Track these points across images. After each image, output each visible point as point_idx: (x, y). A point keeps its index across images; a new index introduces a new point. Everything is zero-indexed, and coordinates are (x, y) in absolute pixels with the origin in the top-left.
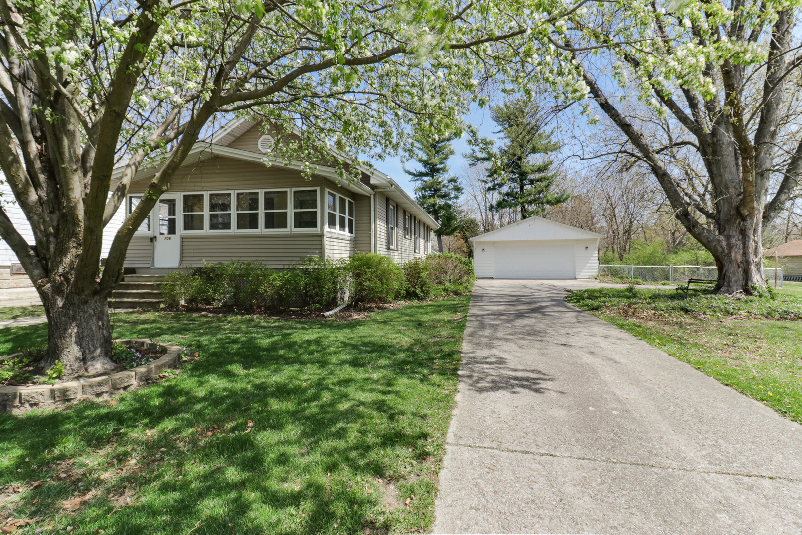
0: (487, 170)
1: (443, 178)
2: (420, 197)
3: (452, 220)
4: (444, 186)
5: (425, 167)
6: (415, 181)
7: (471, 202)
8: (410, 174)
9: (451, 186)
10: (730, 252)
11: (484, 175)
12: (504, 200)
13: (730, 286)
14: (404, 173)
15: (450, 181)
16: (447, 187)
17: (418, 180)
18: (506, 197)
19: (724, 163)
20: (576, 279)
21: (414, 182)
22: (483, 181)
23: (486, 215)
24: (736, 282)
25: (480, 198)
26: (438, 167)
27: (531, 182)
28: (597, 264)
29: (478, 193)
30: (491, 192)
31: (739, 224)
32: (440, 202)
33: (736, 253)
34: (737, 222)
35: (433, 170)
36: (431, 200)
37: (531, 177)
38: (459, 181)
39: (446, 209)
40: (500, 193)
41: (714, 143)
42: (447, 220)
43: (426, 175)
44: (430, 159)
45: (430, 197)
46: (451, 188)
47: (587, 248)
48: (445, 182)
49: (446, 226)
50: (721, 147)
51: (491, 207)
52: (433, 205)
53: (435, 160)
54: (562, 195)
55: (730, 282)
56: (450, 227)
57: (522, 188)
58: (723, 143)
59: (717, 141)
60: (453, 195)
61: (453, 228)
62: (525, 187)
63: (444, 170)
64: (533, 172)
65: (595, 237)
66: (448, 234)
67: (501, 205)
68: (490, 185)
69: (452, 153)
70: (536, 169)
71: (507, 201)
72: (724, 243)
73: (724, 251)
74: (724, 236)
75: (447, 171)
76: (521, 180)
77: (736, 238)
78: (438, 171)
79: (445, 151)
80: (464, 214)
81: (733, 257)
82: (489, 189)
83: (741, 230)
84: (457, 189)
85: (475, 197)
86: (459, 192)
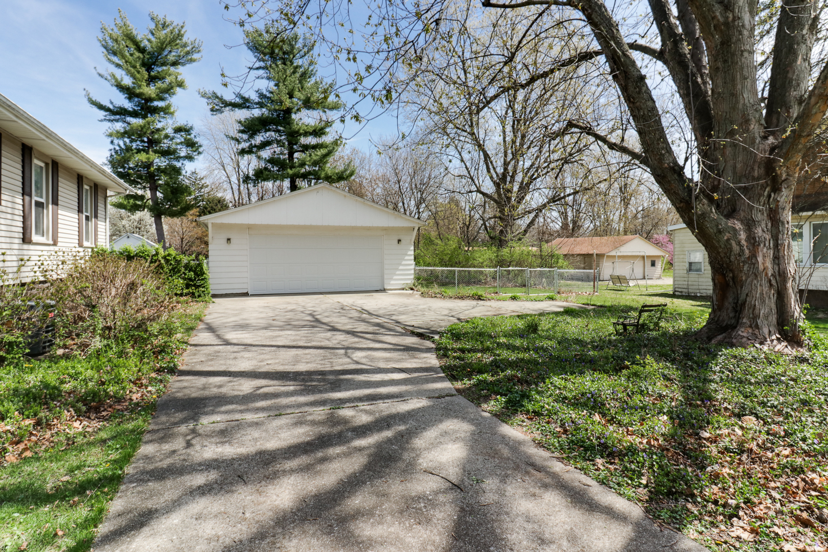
0: (240, 122)
1: (166, 124)
2: (121, 149)
3: (182, 193)
4: (167, 136)
5: (130, 99)
6: (109, 120)
7: (216, 172)
8: (101, 107)
9: (179, 138)
10: (754, 255)
11: (234, 129)
12: (266, 169)
13: (757, 327)
14: (89, 105)
15: (178, 130)
16: (172, 139)
17: (117, 121)
18: (270, 166)
19: (742, 68)
20: (384, 290)
21: (109, 124)
22: (233, 138)
23: (240, 193)
24: (766, 317)
25: (229, 169)
26: (156, 103)
27: (305, 148)
28: (413, 267)
29: (227, 161)
30: (246, 157)
31: (769, 196)
32: (160, 162)
33: (764, 256)
34: (766, 193)
35: (146, 108)
36: (143, 157)
37: (304, 140)
38: (193, 133)
39: (169, 174)
40: (259, 157)
41: (726, 24)
42: (172, 193)
43: (134, 114)
44: (140, 86)
45: (139, 151)
46: (178, 141)
47: (399, 241)
48: (170, 131)
49: (170, 200)
50: (740, 33)
51: (247, 179)
52: (148, 165)
53: (150, 90)
54: (346, 170)
55: (755, 317)
56: (178, 203)
57: (291, 155)
58: (743, 26)
59: (734, 20)
60: (183, 154)
61: (183, 205)
62: (296, 155)
63: (166, 111)
64: (306, 134)
65: (412, 225)
66: (173, 215)
67: (261, 175)
68: (245, 145)
69: (181, 85)
70: (311, 130)
71: (270, 171)
72: (743, 236)
73: (742, 251)
74: (742, 222)
75: (172, 114)
76: (291, 144)
77: (763, 225)
78: (155, 111)
79: (168, 80)
80: (207, 190)
81: (761, 267)
82: (243, 152)
83: (771, 209)
84: (191, 144)
85: (223, 166)
86: (194, 149)
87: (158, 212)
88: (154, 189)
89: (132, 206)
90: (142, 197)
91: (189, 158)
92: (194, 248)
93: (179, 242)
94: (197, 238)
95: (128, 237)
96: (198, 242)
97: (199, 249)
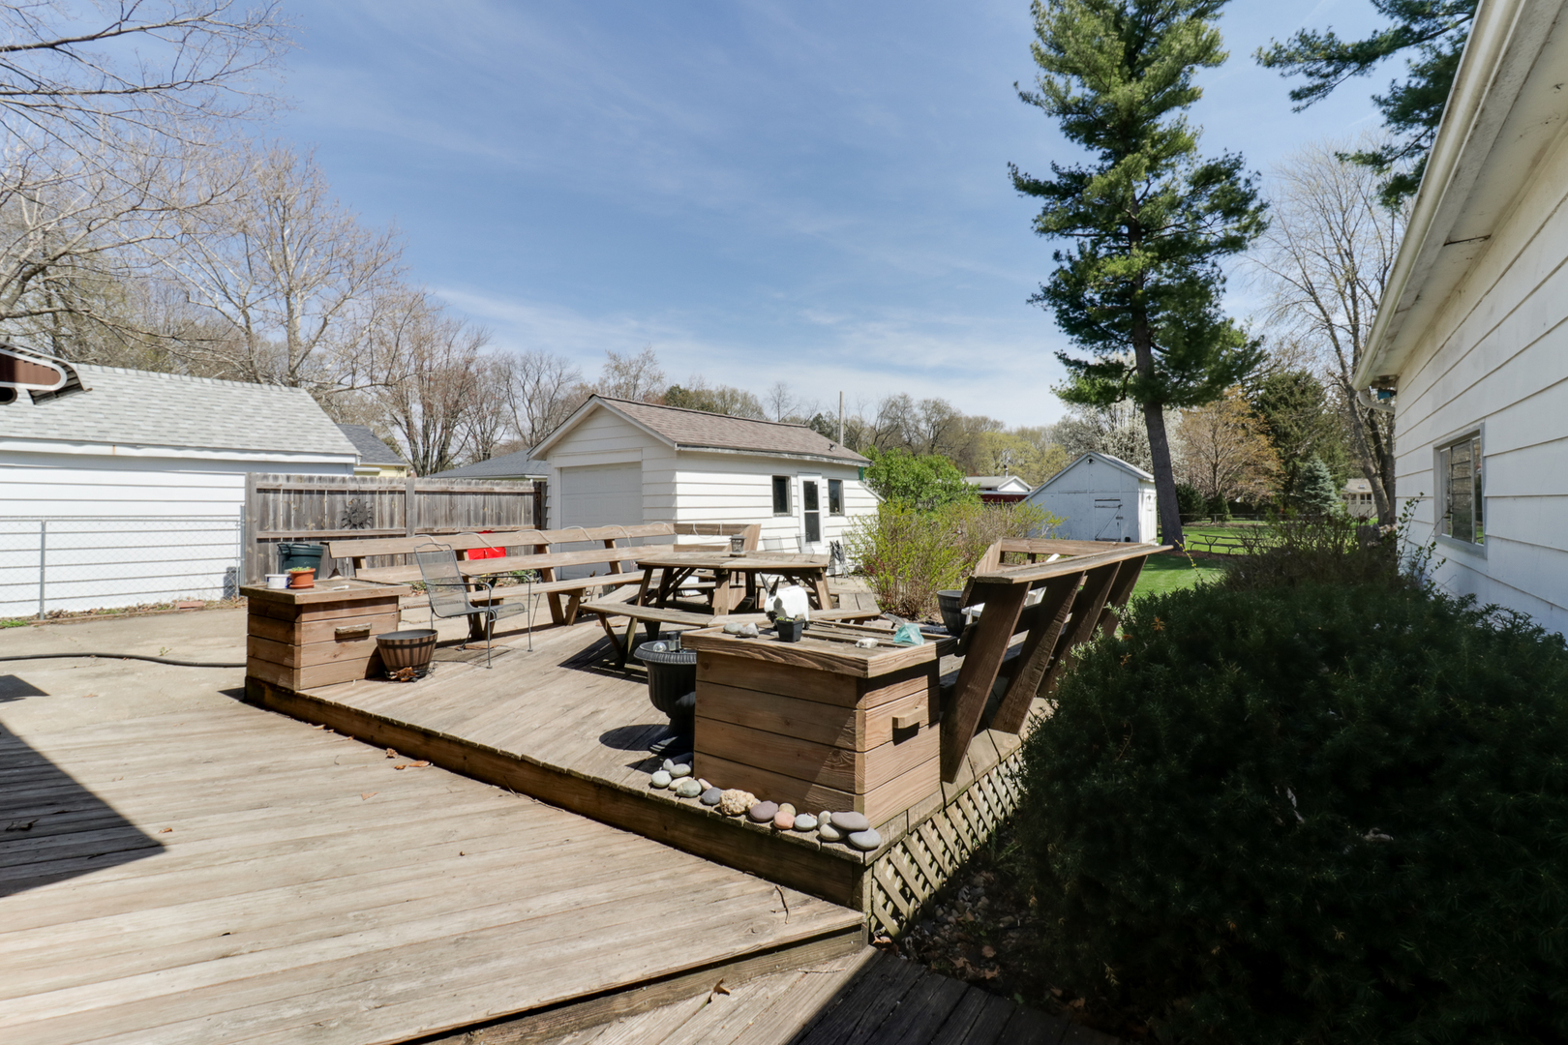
15: (1203, 179)
48: (1182, 189)
49: (1180, 365)
60: (1214, 238)
61: (1215, 371)
66: (1186, 399)
69: (1207, 54)
75: (1188, 147)
84: (1235, 205)
85: (1312, 293)
86: (1245, 221)
87: (1153, 397)
88: (1143, 343)
89: (1099, 394)
90: (1117, 369)
91: (1233, 244)
92: (1241, 484)
93: (1208, 474)
94: (1246, 464)
95: (1091, 461)
96: (1249, 471)
97: (1251, 487)
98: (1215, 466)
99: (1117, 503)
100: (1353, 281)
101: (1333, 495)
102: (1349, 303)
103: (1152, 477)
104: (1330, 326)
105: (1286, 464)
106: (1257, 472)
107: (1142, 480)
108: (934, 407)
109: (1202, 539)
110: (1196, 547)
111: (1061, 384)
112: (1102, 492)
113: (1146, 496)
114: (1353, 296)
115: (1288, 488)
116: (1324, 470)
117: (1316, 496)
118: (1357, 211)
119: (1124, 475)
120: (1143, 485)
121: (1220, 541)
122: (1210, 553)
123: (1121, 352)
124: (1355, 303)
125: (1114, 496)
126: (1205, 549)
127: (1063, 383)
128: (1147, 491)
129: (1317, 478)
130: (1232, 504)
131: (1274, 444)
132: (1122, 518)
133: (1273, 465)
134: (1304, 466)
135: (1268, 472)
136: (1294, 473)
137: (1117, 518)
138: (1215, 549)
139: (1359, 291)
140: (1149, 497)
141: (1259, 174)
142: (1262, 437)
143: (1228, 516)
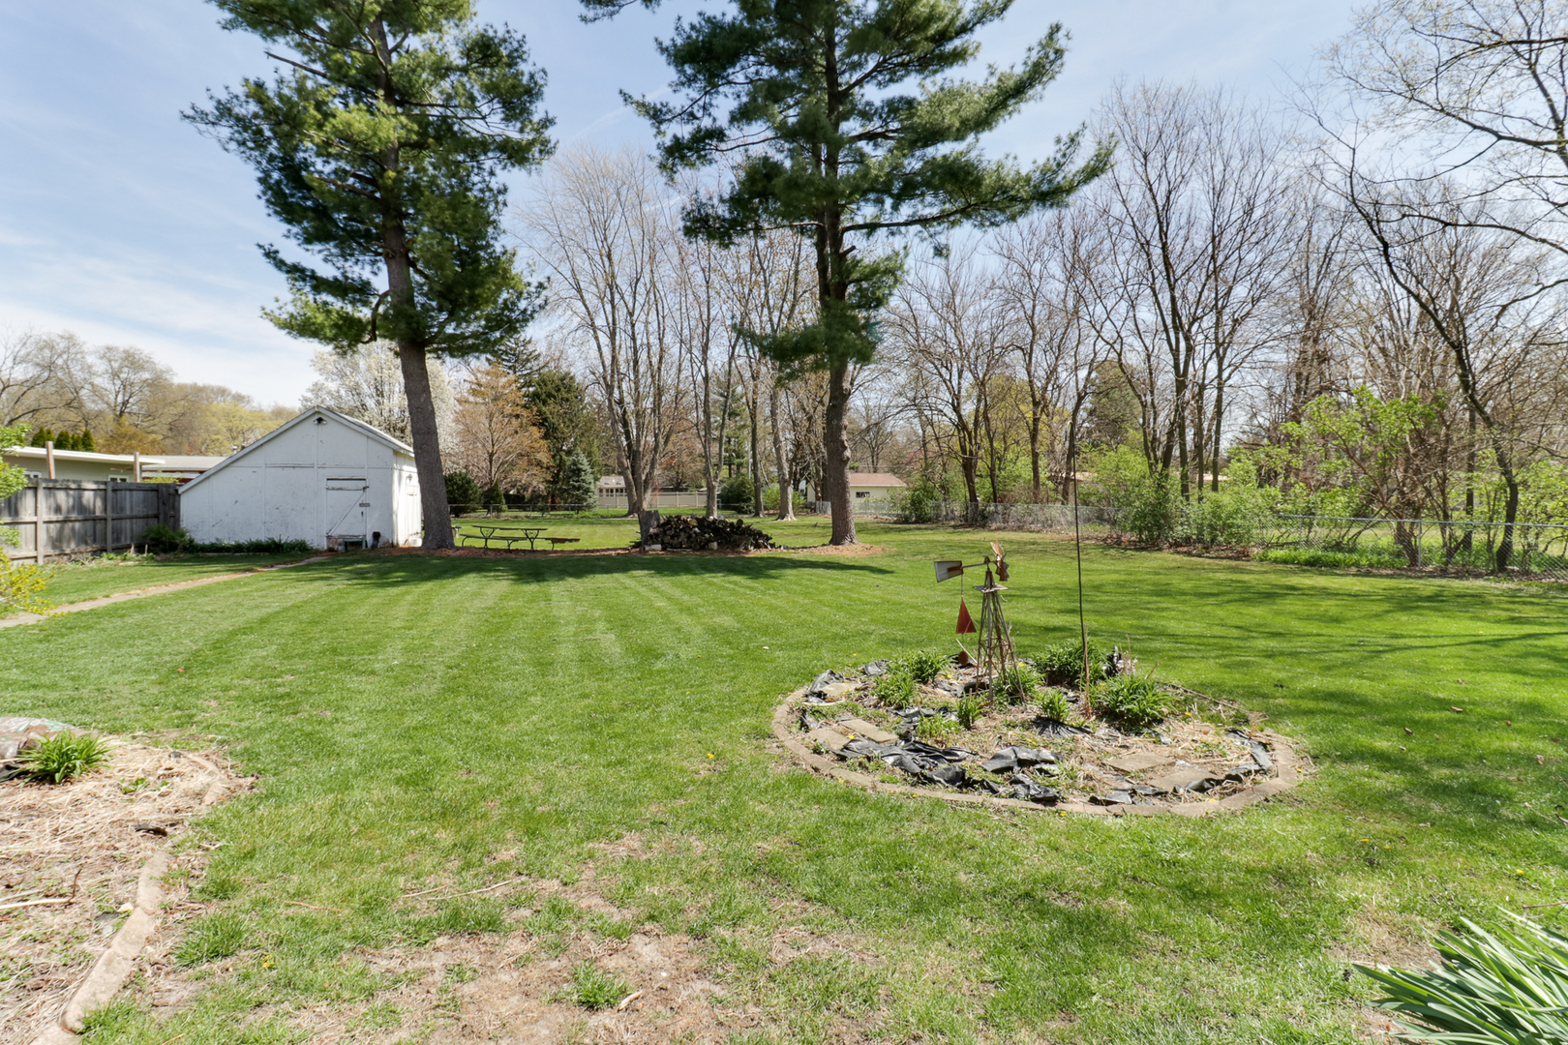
87: (413, 337)
88: (399, 260)
89: (337, 326)
90: (360, 291)
92: (515, 475)
93: (485, 464)
94: (521, 455)
95: (320, 420)
96: (523, 463)
97: (525, 479)
98: (491, 455)
99: (362, 484)
100: (612, 286)
101: (592, 487)
102: (608, 307)
103: (411, 449)
104: (593, 326)
105: (554, 457)
106: (530, 463)
107: (397, 452)
108: (126, 359)
109: (477, 532)
110: (468, 542)
111: (277, 305)
112: (337, 467)
113: (405, 475)
114: (612, 301)
115: (555, 480)
116: (585, 465)
117: (578, 489)
118: (616, 221)
119: (370, 442)
120: (400, 460)
121: (498, 533)
122: (486, 549)
123: (368, 268)
124: (613, 307)
125: (358, 474)
126: (480, 544)
127: (280, 304)
128: (406, 468)
129: (580, 470)
130: (507, 496)
131: (546, 437)
132: (368, 505)
133: (544, 457)
134: (569, 460)
135: (539, 463)
136: (561, 465)
137: (361, 505)
138: (492, 544)
139: (617, 296)
140: (410, 477)
141: (545, 73)
142: (534, 429)
143: (505, 507)
